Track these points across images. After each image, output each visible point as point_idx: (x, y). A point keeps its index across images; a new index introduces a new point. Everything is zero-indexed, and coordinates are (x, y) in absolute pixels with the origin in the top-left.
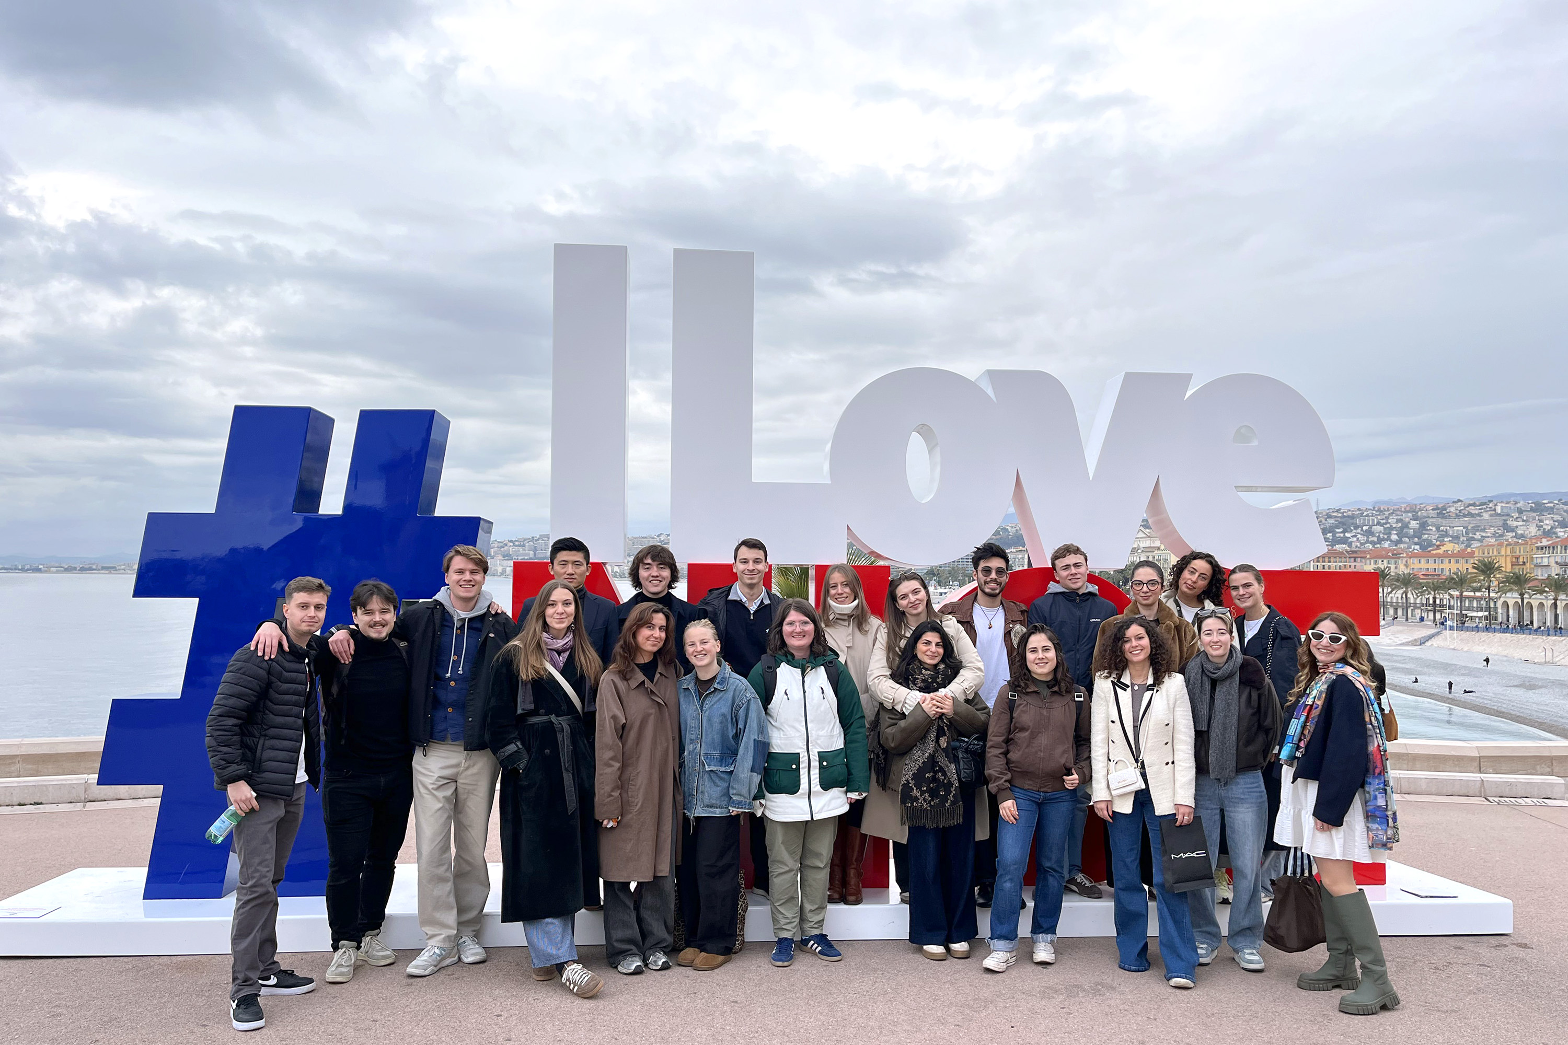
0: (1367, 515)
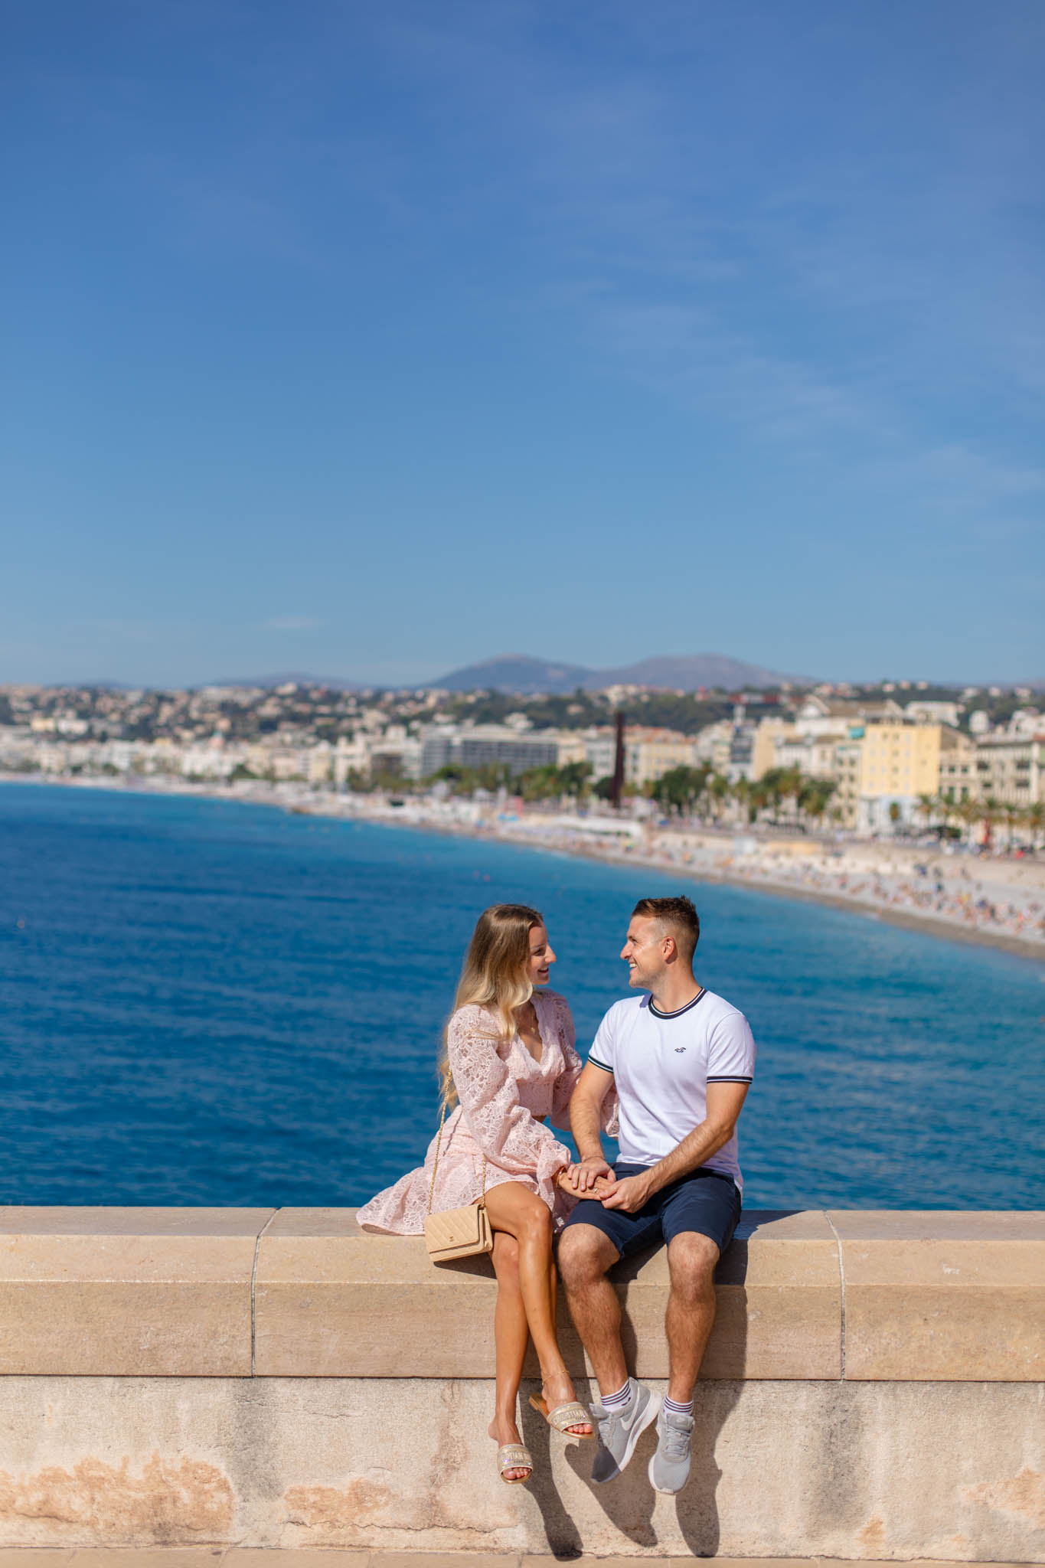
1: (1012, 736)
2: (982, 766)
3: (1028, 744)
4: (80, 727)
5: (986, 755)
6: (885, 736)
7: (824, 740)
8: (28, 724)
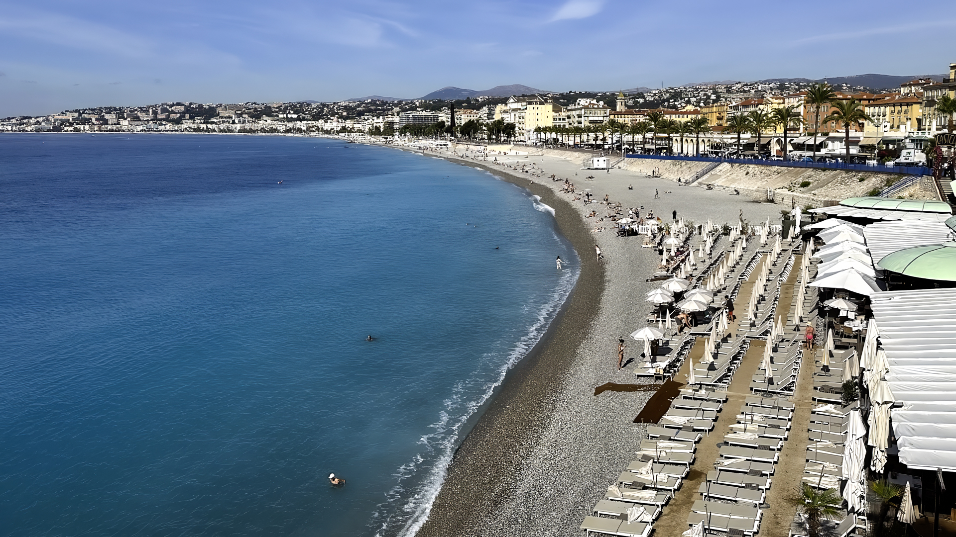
1: (577, 107)
2: (569, 117)
3: (581, 109)
5: (569, 113)
6: (534, 108)
7: (515, 110)
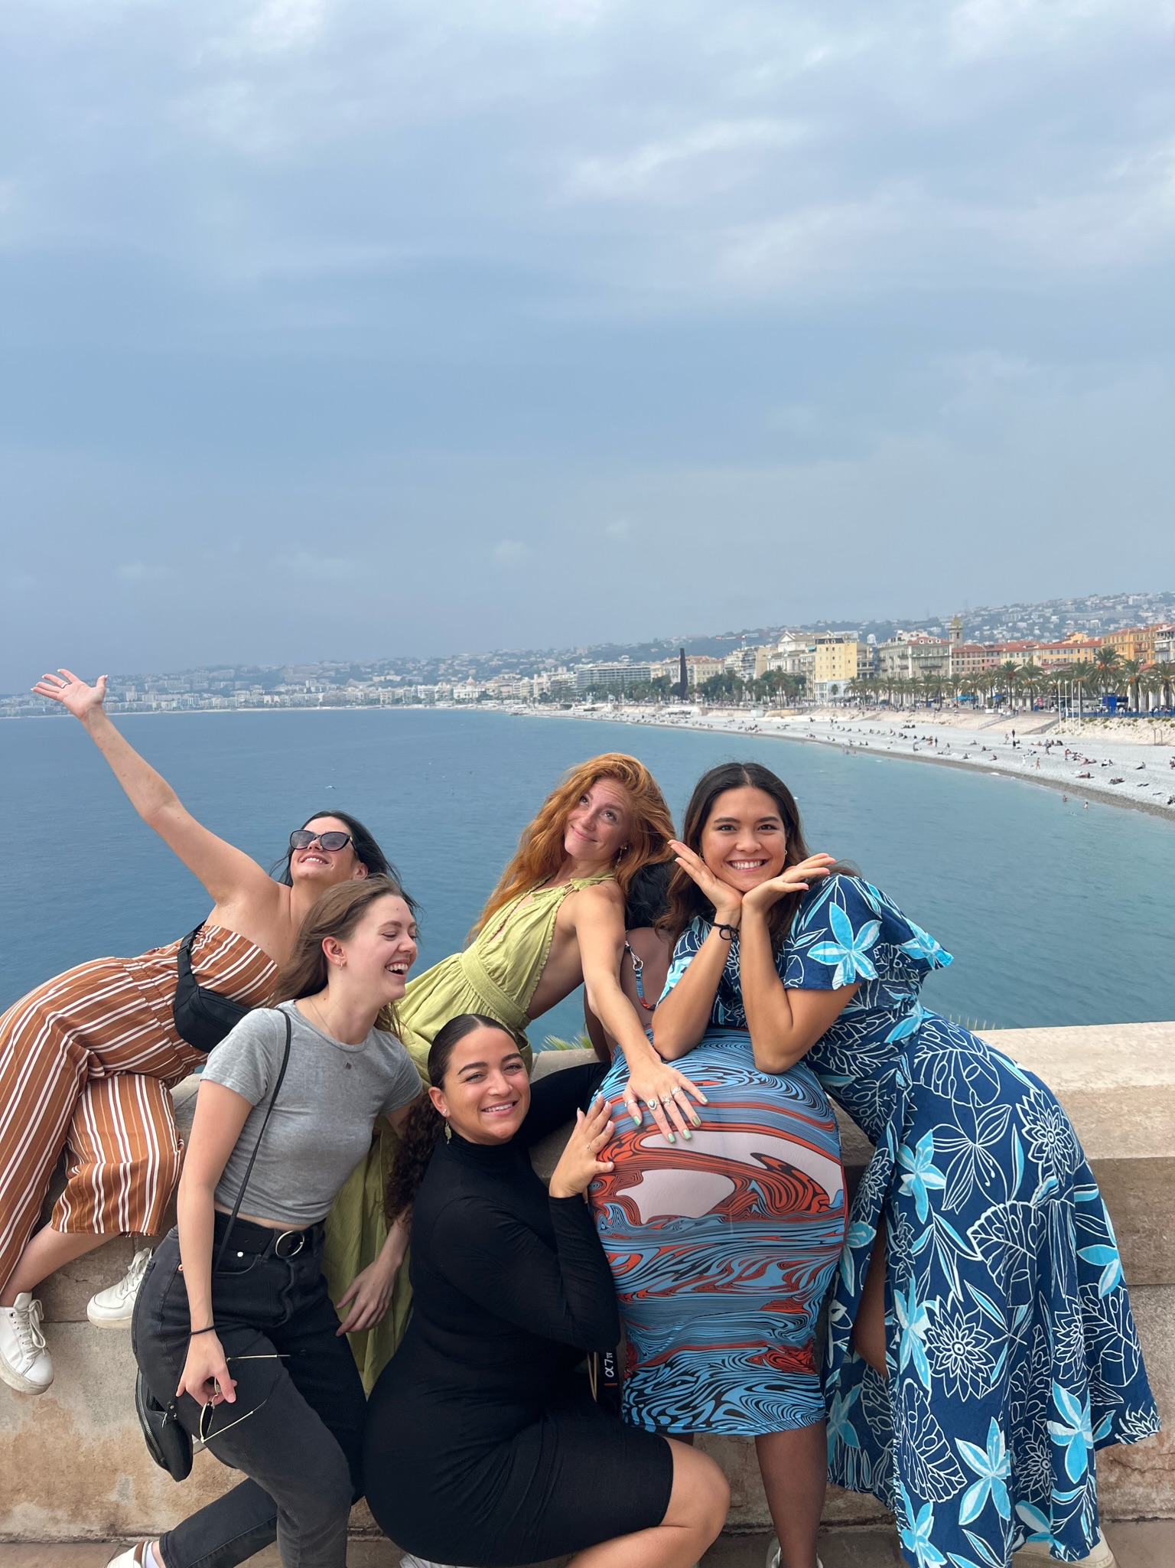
0: (1013, 612)
4: (398, 678)
6: (827, 649)
7: (794, 654)
8: (371, 679)
